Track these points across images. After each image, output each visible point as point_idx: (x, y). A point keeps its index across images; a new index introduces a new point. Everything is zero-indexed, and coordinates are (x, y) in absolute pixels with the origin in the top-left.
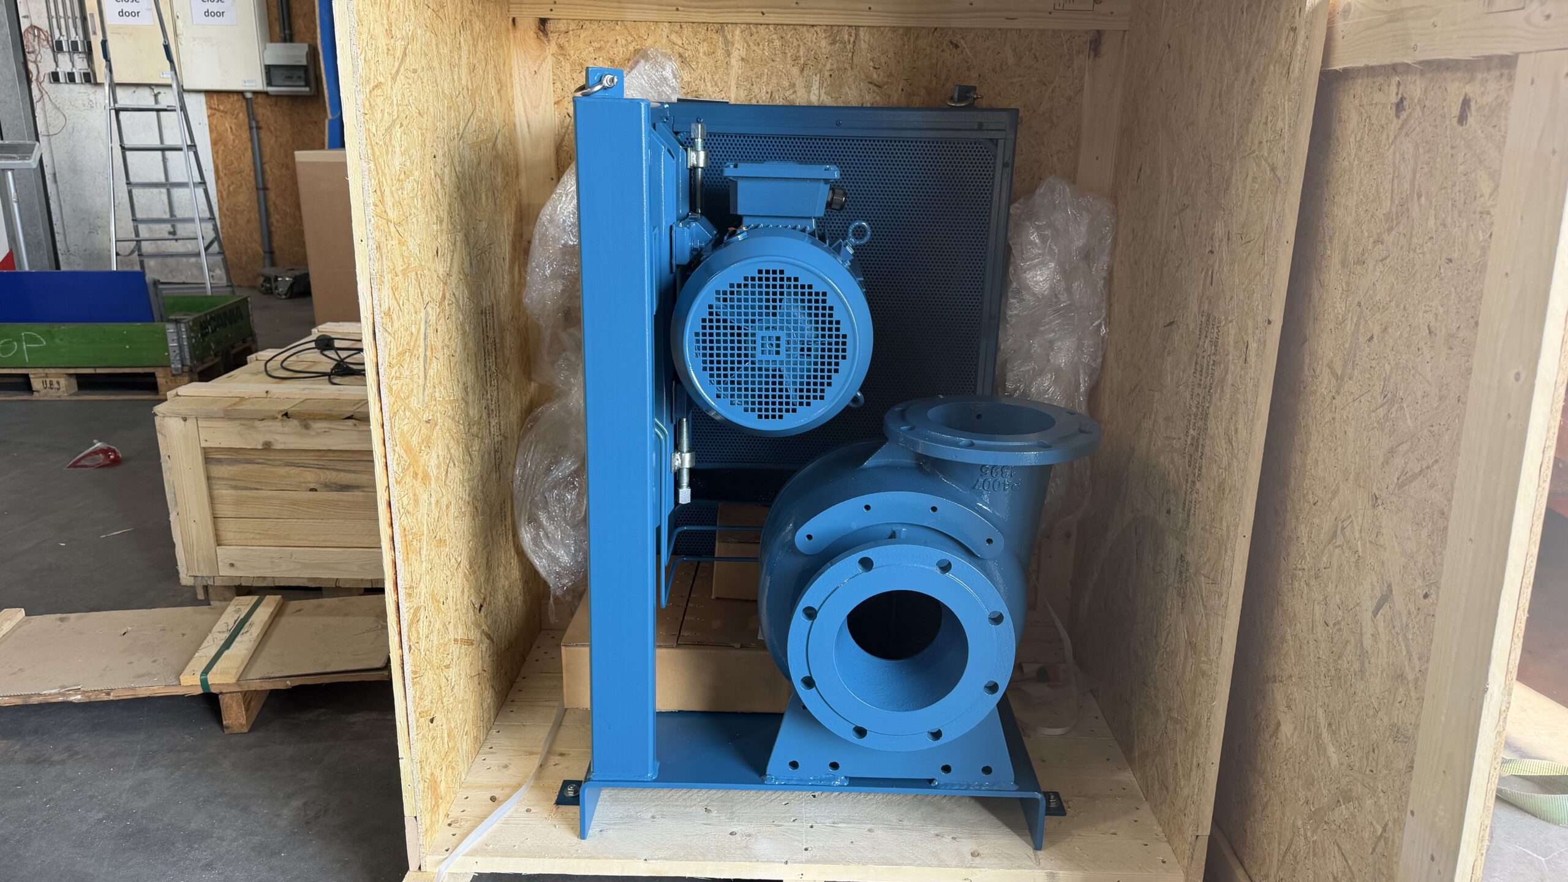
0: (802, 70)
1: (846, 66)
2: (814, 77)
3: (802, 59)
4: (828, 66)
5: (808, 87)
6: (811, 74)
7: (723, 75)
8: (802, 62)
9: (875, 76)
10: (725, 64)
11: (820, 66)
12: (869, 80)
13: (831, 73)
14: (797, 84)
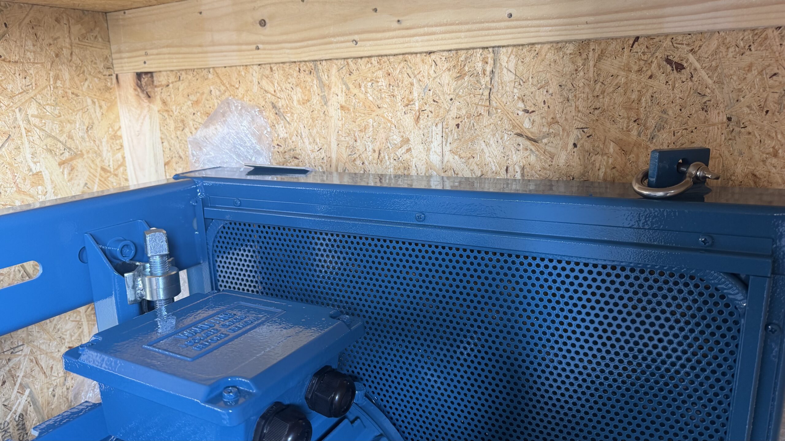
0: (418, 119)
1: (481, 110)
2: (434, 127)
3: (417, 104)
4: (454, 112)
5: (426, 142)
6: (430, 123)
7: (321, 130)
8: (417, 108)
9: (527, 125)
10: (322, 114)
11: (442, 111)
12: (518, 131)
13: (458, 121)
14: (411, 139)
